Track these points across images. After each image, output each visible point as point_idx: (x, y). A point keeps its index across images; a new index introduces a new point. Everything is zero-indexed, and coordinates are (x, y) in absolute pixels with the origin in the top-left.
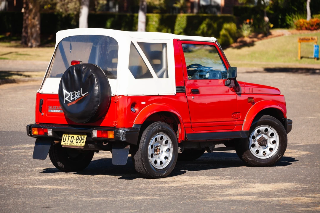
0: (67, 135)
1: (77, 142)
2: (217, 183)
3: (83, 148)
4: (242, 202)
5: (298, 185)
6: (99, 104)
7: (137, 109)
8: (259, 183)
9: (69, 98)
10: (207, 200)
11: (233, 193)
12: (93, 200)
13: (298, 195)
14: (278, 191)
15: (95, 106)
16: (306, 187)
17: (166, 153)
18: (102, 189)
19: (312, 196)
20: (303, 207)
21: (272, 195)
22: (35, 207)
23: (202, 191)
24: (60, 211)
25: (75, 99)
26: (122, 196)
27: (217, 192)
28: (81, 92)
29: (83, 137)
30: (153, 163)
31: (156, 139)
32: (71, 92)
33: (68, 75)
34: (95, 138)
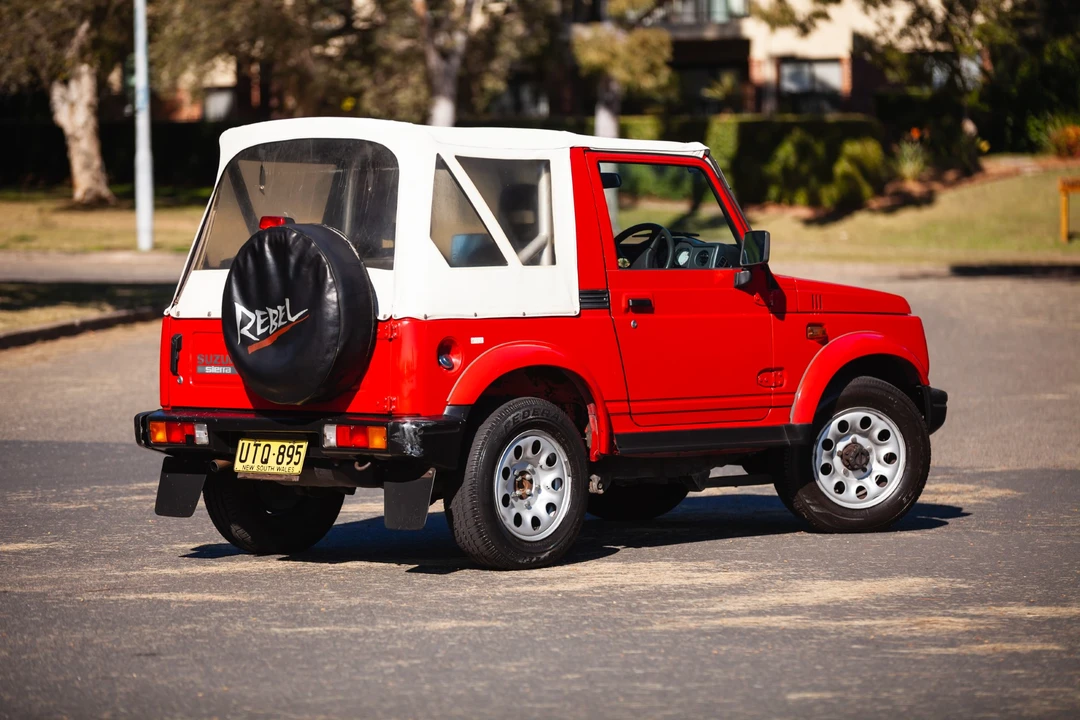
0: (252, 443)
1: (280, 461)
2: (700, 579)
3: (297, 479)
4: (754, 633)
5: (944, 584)
6: (341, 343)
7: (456, 360)
8: (827, 579)
9: (253, 330)
10: (650, 628)
11: (737, 608)
12: (300, 632)
13: (934, 612)
14: (878, 601)
15: (328, 352)
16: (966, 586)
17: (552, 492)
18: (343, 602)
19: (977, 613)
20: (935, 646)
21: (852, 611)
22: (114, 655)
23: (645, 603)
24: (183, 665)
25: (271, 332)
26: (392, 619)
27: (690, 606)
28: (285, 310)
29: (299, 447)
30: (509, 522)
31: (518, 452)
32: (257, 311)
33: (249, 258)
34: (330, 448)
